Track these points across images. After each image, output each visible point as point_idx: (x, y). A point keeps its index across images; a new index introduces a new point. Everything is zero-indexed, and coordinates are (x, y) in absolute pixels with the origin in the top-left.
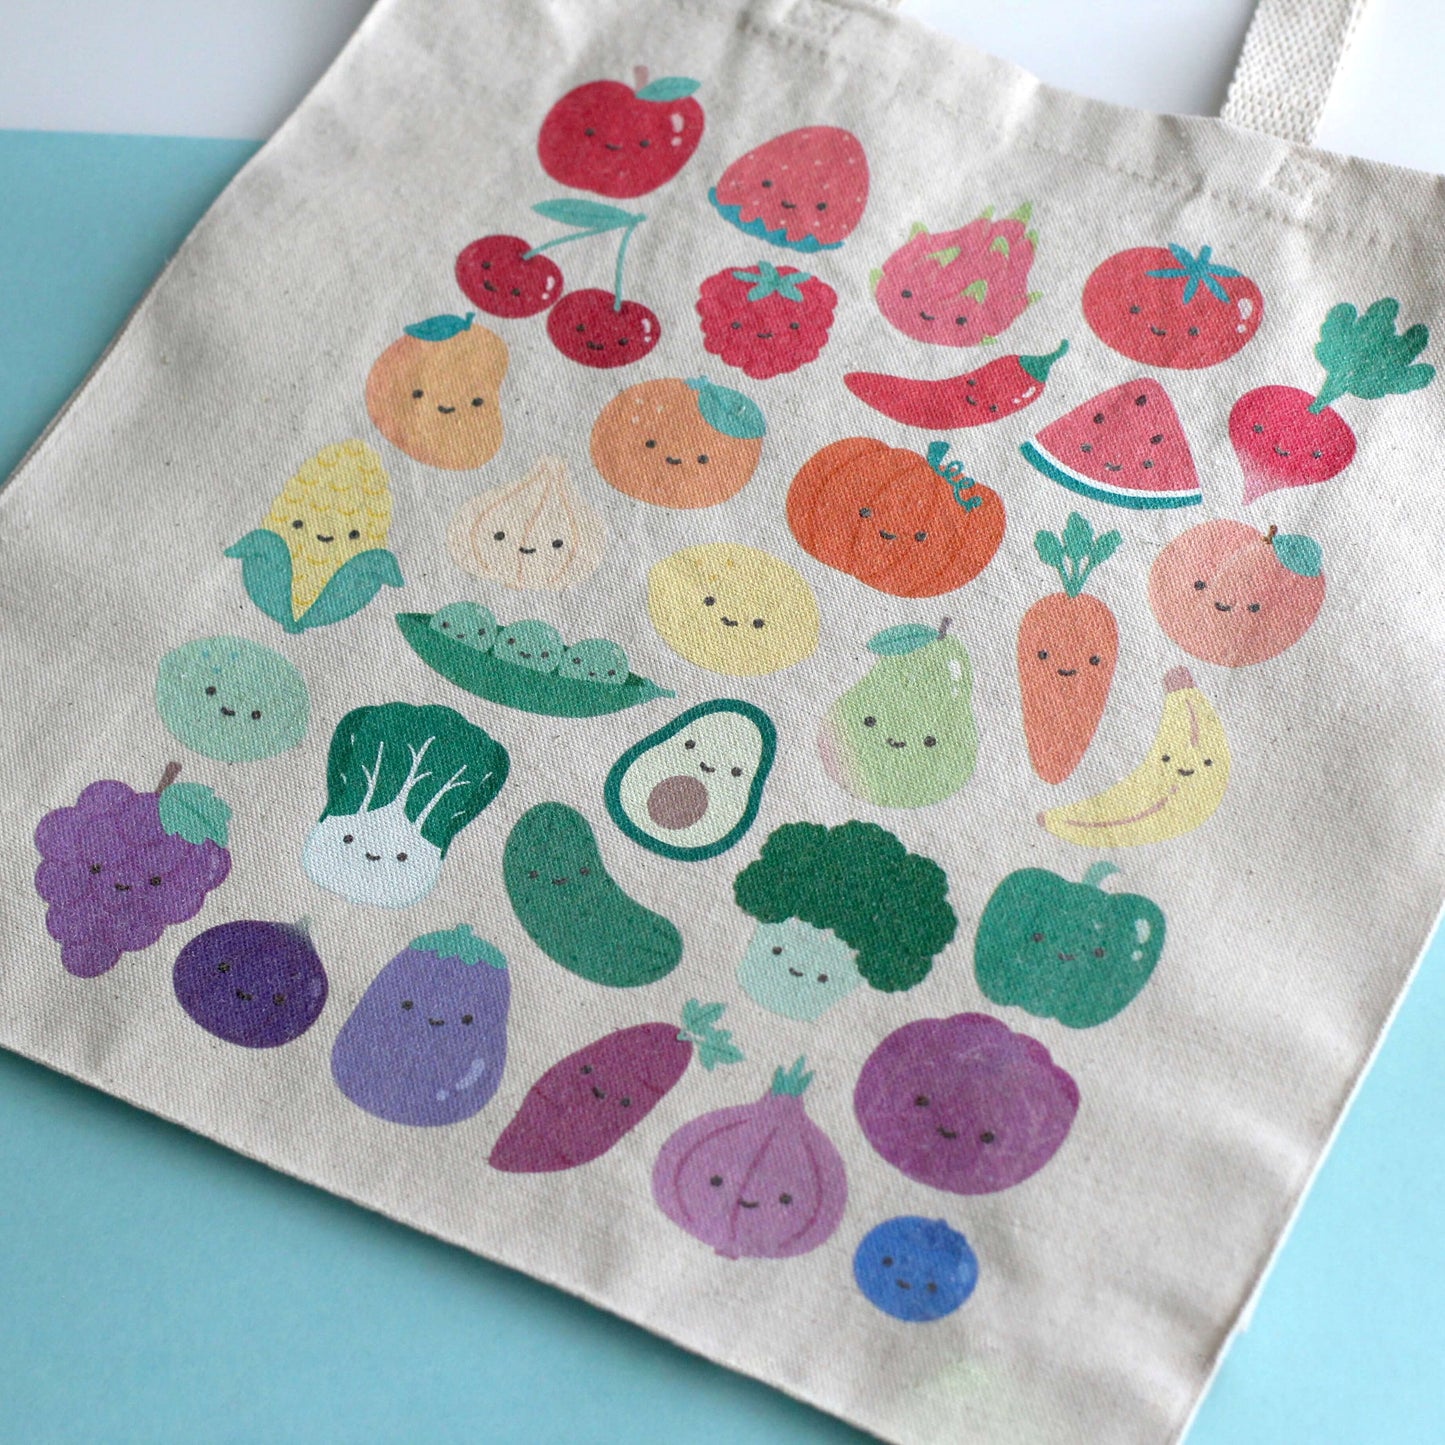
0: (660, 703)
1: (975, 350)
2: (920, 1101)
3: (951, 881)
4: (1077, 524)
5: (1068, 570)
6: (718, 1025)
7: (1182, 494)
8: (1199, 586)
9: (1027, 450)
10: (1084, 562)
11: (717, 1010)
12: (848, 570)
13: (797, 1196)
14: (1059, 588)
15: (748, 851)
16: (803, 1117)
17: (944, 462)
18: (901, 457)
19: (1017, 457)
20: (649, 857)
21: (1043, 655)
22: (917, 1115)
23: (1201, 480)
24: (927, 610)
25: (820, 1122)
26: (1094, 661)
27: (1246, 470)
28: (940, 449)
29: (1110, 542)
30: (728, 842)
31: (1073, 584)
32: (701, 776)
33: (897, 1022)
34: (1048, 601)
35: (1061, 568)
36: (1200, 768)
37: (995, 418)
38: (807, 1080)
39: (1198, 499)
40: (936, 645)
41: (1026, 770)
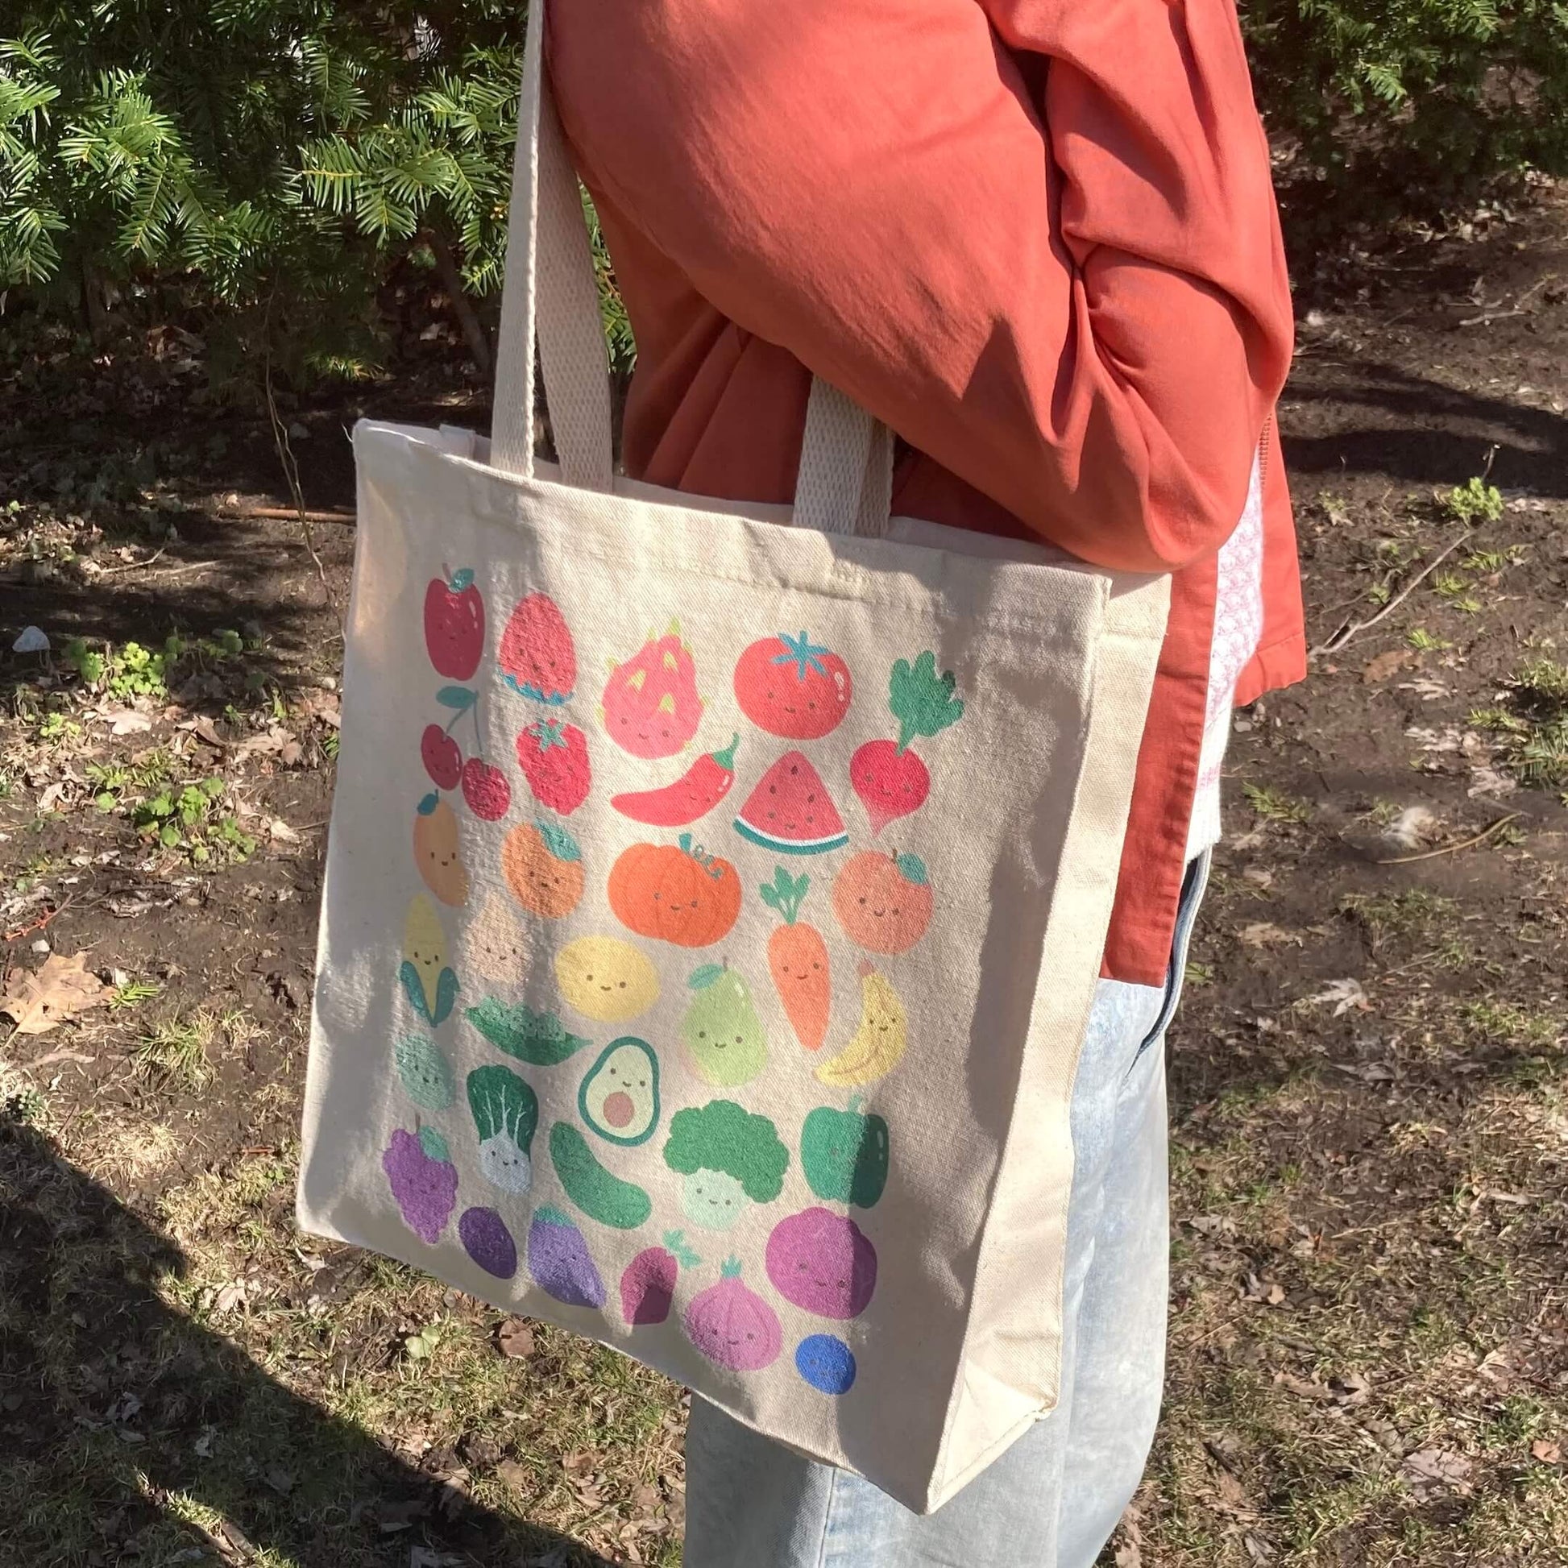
0: (588, 1049)
1: (683, 755)
2: (802, 1266)
3: (777, 1126)
4: (782, 874)
5: (785, 908)
6: (683, 1243)
7: (836, 837)
8: (862, 901)
9: (737, 825)
10: (792, 901)
11: (680, 1235)
12: (662, 936)
13: (756, 1334)
14: (783, 922)
15: (663, 1134)
16: (744, 1289)
17: (692, 848)
18: (665, 850)
19: (733, 832)
20: (615, 1147)
21: (786, 969)
22: (802, 1274)
23: (845, 825)
24: (713, 952)
25: (754, 1289)
26: (816, 966)
27: (870, 811)
28: (686, 839)
29: (804, 880)
30: (651, 1129)
31: (790, 916)
32: (625, 1089)
33: (775, 1221)
34: (779, 931)
35: (780, 908)
36: (891, 1025)
37: (712, 807)
38: (739, 1265)
39: (846, 839)
40: (724, 976)
41: (797, 1047)
